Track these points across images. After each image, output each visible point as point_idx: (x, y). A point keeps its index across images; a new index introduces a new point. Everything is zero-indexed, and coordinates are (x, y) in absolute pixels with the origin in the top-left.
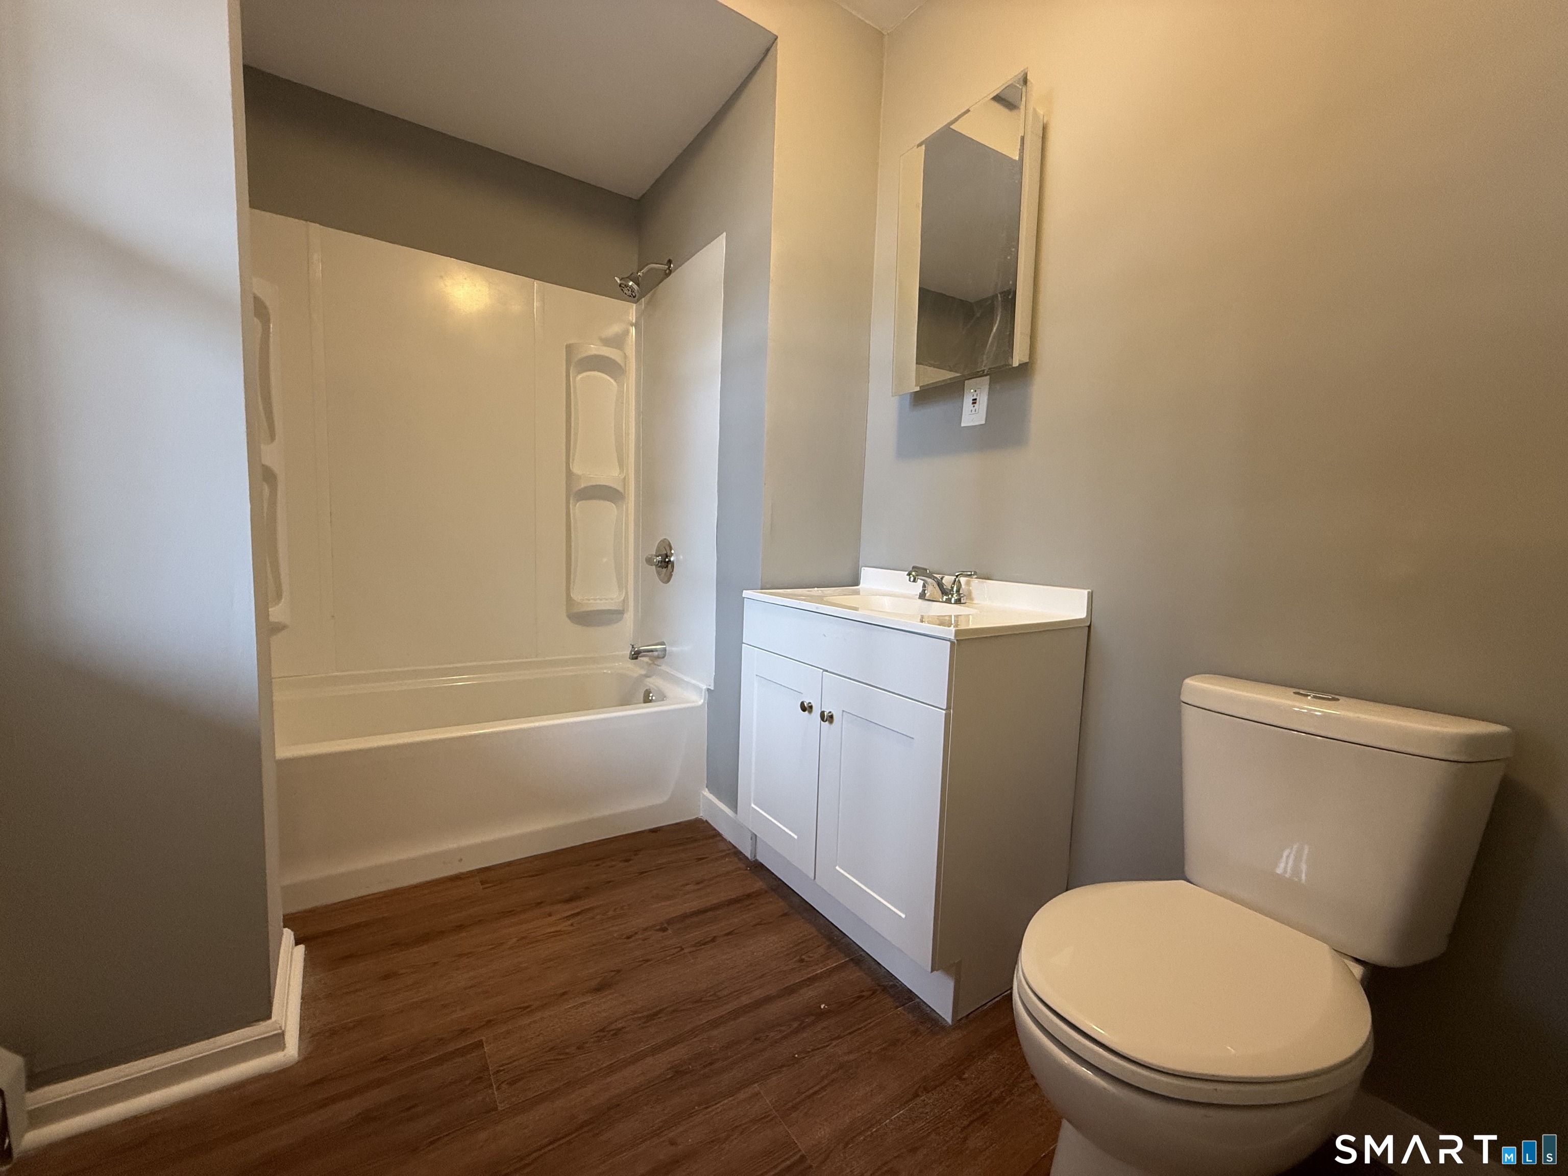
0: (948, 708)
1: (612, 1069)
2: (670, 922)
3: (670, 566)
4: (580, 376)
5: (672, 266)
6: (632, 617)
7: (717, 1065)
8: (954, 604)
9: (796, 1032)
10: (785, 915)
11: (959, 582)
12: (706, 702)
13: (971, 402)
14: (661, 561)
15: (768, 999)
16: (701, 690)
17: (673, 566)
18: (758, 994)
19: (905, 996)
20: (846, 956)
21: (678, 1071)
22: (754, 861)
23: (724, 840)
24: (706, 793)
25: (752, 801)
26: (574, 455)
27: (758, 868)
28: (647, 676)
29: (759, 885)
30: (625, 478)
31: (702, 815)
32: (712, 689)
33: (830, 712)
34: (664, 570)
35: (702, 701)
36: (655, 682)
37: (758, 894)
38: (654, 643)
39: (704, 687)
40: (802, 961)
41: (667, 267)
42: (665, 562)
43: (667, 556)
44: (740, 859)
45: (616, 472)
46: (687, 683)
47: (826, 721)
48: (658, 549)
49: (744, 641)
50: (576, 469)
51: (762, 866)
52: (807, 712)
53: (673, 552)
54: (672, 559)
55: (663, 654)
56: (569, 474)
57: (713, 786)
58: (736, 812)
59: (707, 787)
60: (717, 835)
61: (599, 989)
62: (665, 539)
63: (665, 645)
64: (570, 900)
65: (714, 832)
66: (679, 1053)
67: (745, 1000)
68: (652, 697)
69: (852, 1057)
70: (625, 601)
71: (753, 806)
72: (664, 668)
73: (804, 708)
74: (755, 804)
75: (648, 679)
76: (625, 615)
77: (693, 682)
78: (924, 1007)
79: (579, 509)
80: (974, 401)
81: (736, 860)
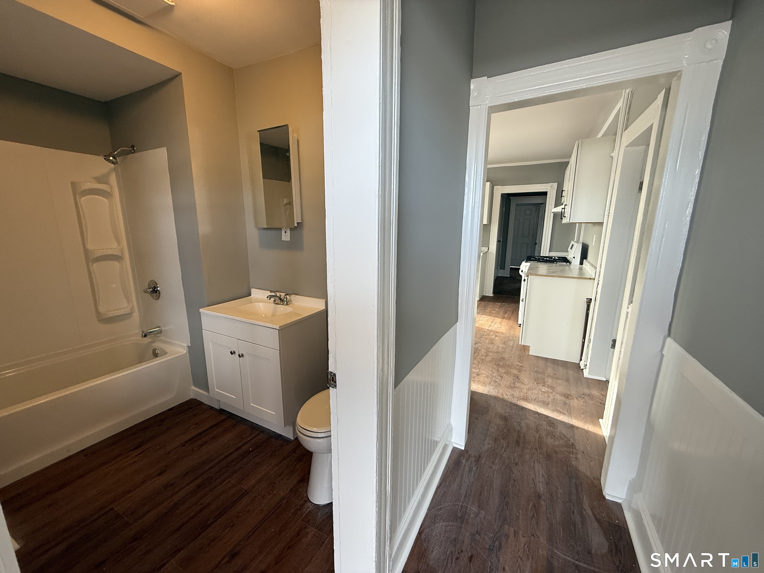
0: (280, 350)
1: (172, 495)
2: (186, 442)
3: (158, 292)
4: (83, 199)
5: (135, 148)
6: (138, 314)
7: (215, 478)
8: (285, 305)
9: (242, 459)
10: (235, 425)
11: (286, 297)
12: (188, 351)
13: (284, 232)
14: (152, 291)
15: (231, 453)
16: (184, 347)
17: (160, 293)
18: (227, 454)
19: (279, 437)
20: (259, 431)
21: (199, 486)
22: (220, 409)
23: (205, 404)
24: (193, 388)
25: (215, 388)
26: (87, 239)
27: (222, 411)
28: (152, 342)
29: (223, 417)
30: (122, 249)
31: (192, 397)
32: (190, 346)
33: (242, 354)
34: (155, 294)
35: (186, 351)
36: (157, 345)
37: (223, 420)
38: (153, 327)
39: (186, 346)
40: (242, 438)
41: (131, 149)
42: (155, 290)
43: (155, 288)
44: (213, 410)
45: (115, 245)
46: (177, 344)
47: (241, 357)
48: (149, 285)
49: (203, 329)
50: (90, 246)
51: (223, 410)
52: (233, 355)
53: (158, 286)
54: (158, 289)
55: (160, 332)
56: (86, 251)
57: (196, 384)
58: (209, 392)
59: (193, 385)
60: (201, 403)
61: (160, 474)
62: (152, 280)
63: (161, 327)
64: (135, 449)
65: (199, 403)
66: (198, 481)
67: (222, 457)
68: (158, 352)
69: (261, 460)
70: (132, 308)
71: (216, 390)
72: (162, 338)
73: (232, 353)
74: (217, 389)
75: (154, 344)
76: (133, 315)
77: (179, 343)
78: (285, 438)
79: (95, 267)
80: (285, 232)
81: (212, 411)
